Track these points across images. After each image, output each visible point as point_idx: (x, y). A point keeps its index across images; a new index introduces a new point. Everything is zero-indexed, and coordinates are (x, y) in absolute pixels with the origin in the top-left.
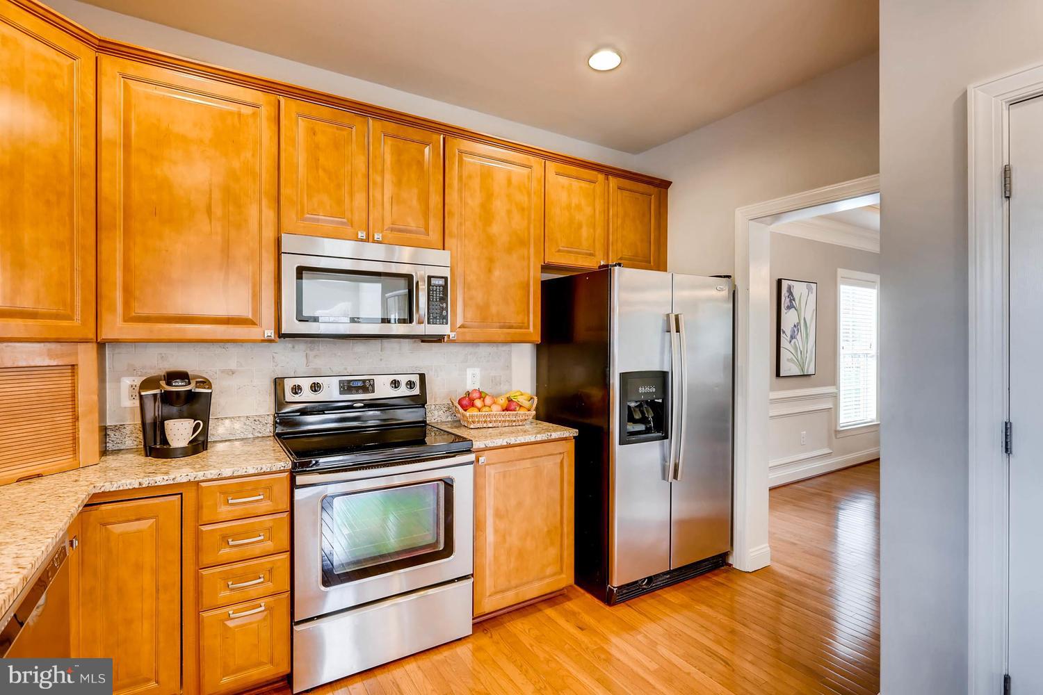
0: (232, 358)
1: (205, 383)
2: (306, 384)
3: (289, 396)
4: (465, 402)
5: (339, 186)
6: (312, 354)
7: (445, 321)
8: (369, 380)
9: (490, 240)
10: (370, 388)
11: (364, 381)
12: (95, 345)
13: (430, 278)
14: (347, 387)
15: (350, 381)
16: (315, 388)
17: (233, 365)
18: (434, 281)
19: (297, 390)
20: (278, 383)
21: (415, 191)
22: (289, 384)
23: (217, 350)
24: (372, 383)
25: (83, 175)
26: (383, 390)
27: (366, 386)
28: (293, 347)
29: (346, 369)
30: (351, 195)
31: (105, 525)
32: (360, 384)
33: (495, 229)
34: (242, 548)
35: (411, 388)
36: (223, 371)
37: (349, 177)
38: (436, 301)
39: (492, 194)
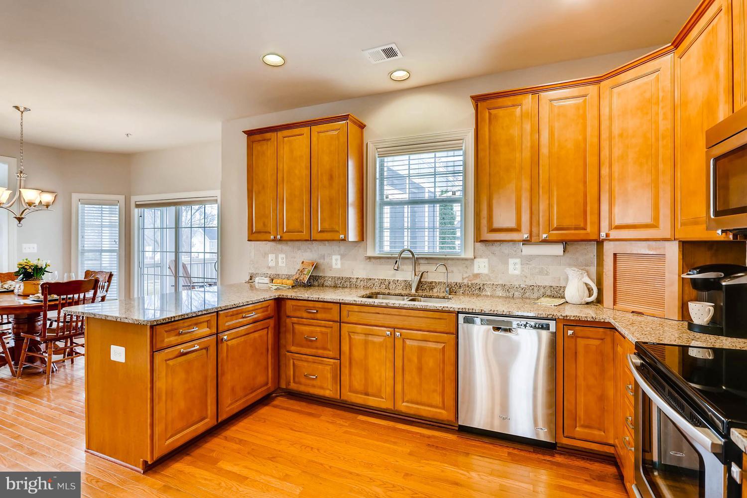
12: (677, 242)
25: (665, 137)
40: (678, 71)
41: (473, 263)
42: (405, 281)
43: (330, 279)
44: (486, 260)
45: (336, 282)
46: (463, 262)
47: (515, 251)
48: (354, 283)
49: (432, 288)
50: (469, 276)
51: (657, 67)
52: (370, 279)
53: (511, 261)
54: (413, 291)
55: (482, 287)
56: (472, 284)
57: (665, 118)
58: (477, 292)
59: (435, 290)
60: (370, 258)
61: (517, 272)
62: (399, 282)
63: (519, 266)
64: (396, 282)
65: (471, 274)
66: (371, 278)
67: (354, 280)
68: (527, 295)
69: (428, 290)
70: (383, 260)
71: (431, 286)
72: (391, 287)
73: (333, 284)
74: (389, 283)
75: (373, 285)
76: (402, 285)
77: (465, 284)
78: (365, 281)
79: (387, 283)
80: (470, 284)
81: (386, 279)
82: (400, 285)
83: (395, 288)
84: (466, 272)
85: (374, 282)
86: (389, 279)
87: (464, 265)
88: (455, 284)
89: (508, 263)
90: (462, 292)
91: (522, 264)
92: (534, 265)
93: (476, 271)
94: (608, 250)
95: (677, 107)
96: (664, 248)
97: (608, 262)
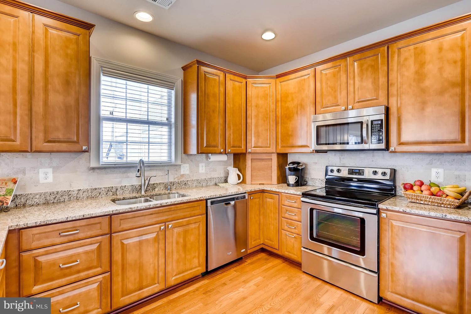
1: (306, 165)
2: (336, 169)
3: (329, 173)
4: (407, 186)
5: (335, 91)
6: (342, 157)
7: (381, 142)
8: (362, 170)
9: (423, 91)
10: (362, 173)
11: (359, 170)
12: (276, 154)
13: (372, 121)
14: (351, 172)
15: (353, 169)
16: (339, 171)
18: (375, 123)
19: (332, 171)
20: (326, 168)
21: (370, 80)
22: (329, 169)
24: (363, 171)
25: (272, 111)
26: (368, 174)
27: (360, 172)
28: (335, 155)
29: (356, 164)
30: (341, 92)
31: (266, 198)
32: (358, 171)
33: (427, 83)
34: (291, 216)
35: (384, 175)
36: (313, 163)
37: (340, 86)
38: (376, 132)
39: (425, 63)
40: (279, 87)
41: (180, 168)
42: (132, 186)
43: (37, 197)
44: (188, 165)
45: (48, 198)
46: (175, 167)
47: (202, 159)
48: (75, 195)
49: (154, 188)
50: (178, 176)
51: (270, 82)
52: (96, 189)
53: (200, 165)
54: (143, 193)
55: (186, 183)
56: (181, 181)
57: (273, 104)
58: (184, 186)
59: (156, 190)
60: (93, 169)
61: (203, 171)
62: (126, 187)
63: (204, 168)
64: (123, 188)
65: (179, 175)
66: (96, 187)
67: (74, 193)
68: (208, 184)
69: (151, 190)
70: (108, 170)
71: (154, 187)
72: (118, 193)
73: (42, 201)
74: (117, 190)
75: (98, 194)
76: (130, 189)
77: (176, 182)
78: (90, 191)
79: (114, 190)
80: (179, 182)
81: (113, 186)
82: (127, 190)
83: (122, 193)
84: (176, 174)
85: (100, 191)
86: (116, 186)
87: (175, 169)
88: (170, 183)
89: (198, 166)
90: (174, 188)
91: (205, 167)
92: (210, 167)
93: (182, 173)
94: (249, 157)
95: (278, 101)
96: (271, 156)
97: (249, 163)
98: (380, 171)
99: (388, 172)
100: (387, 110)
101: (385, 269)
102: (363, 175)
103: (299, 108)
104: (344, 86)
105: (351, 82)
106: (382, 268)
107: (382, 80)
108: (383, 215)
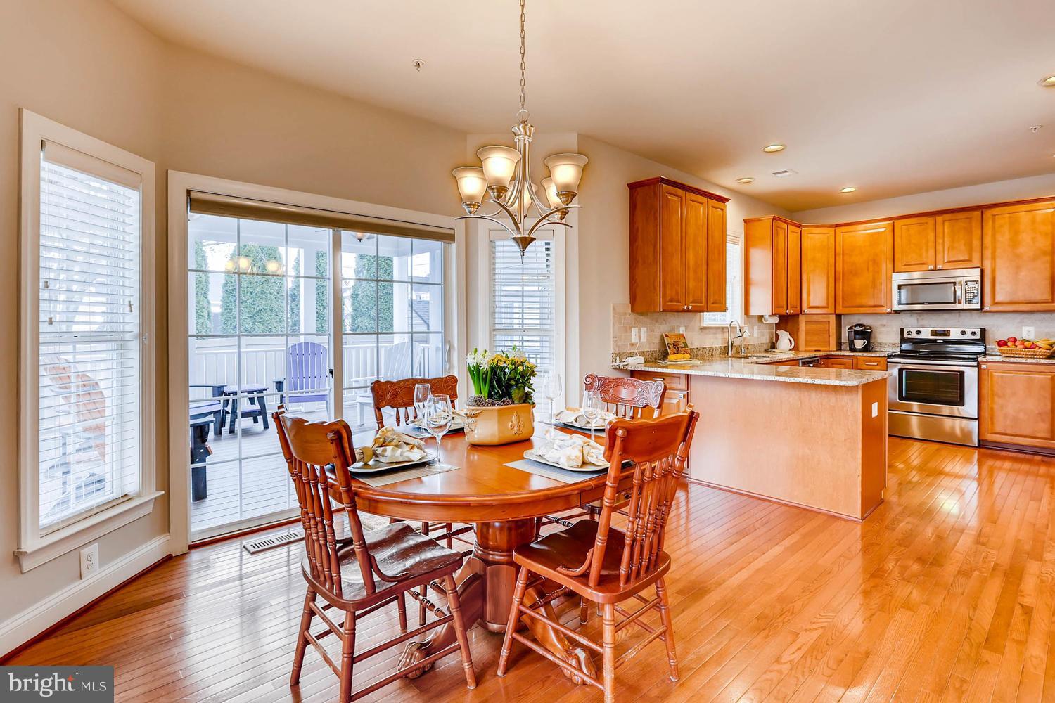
0: (884, 320)
1: (870, 328)
2: (914, 331)
3: (906, 335)
4: (1001, 343)
5: (920, 249)
8: (947, 330)
9: (1018, 257)
11: (945, 331)
12: (834, 316)
13: (966, 282)
14: (934, 333)
15: (937, 330)
16: (919, 333)
17: (884, 322)
19: (909, 333)
20: (902, 330)
22: (905, 331)
23: (879, 317)
24: (949, 332)
26: (955, 335)
27: (947, 333)
29: (939, 325)
30: (927, 250)
32: (942, 332)
33: (1021, 250)
35: (974, 335)
37: (926, 245)
39: (1019, 232)
40: (839, 238)
47: (756, 321)
51: (828, 232)
57: (831, 257)
61: (756, 335)
68: (760, 350)
91: (758, 330)
94: (802, 319)
95: (839, 254)
96: (829, 318)
97: (802, 326)
98: (969, 331)
99: (978, 331)
100: (982, 271)
101: (986, 414)
102: (949, 335)
103: (871, 263)
104: (931, 244)
105: (939, 241)
106: (982, 414)
107: (976, 243)
108: (984, 366)
